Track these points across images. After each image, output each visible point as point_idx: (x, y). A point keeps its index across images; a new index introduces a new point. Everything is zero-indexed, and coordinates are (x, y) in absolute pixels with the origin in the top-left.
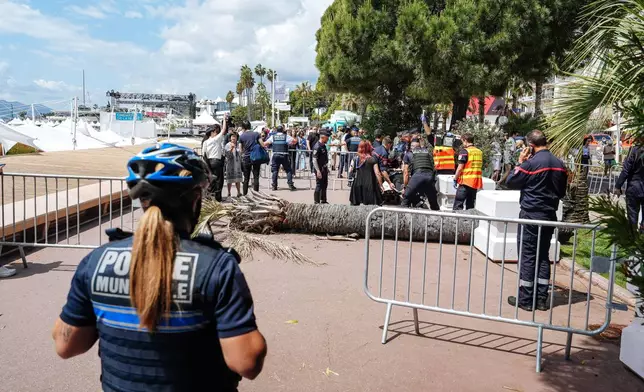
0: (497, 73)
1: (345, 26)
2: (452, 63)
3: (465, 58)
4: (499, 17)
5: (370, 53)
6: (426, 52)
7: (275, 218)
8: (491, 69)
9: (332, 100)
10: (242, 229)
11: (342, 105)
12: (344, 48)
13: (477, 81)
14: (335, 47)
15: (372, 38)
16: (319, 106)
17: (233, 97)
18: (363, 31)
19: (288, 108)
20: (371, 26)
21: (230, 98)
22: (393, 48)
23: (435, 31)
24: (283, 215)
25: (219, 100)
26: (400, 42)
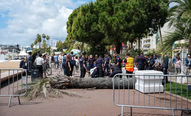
0: (131, 35)
1: (82, 19)
2: (117, 32)
3: (121, 30)
4: (131, 17)
5: (91, 28)
6: (109, 28)
7: (67, 84)
8: (129, 34)
9: (70, 46)
10: (55, 88)
11: (74, 47)
12: (82, 27)
13: (125, 38)
14: (78, 27)
15: (91, 24)
16: (65, 48)
17: (33, 46)
18: (88, 21)
19: (56, 48)
20: (90, 19)
21: (32, 46)
22: (98, 27)
23: (111, 21)
24: (70, 82)
25: (28, 47)
26: (100, 25)
